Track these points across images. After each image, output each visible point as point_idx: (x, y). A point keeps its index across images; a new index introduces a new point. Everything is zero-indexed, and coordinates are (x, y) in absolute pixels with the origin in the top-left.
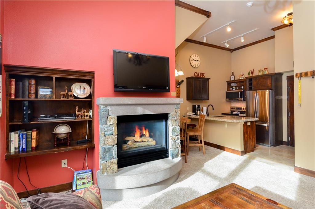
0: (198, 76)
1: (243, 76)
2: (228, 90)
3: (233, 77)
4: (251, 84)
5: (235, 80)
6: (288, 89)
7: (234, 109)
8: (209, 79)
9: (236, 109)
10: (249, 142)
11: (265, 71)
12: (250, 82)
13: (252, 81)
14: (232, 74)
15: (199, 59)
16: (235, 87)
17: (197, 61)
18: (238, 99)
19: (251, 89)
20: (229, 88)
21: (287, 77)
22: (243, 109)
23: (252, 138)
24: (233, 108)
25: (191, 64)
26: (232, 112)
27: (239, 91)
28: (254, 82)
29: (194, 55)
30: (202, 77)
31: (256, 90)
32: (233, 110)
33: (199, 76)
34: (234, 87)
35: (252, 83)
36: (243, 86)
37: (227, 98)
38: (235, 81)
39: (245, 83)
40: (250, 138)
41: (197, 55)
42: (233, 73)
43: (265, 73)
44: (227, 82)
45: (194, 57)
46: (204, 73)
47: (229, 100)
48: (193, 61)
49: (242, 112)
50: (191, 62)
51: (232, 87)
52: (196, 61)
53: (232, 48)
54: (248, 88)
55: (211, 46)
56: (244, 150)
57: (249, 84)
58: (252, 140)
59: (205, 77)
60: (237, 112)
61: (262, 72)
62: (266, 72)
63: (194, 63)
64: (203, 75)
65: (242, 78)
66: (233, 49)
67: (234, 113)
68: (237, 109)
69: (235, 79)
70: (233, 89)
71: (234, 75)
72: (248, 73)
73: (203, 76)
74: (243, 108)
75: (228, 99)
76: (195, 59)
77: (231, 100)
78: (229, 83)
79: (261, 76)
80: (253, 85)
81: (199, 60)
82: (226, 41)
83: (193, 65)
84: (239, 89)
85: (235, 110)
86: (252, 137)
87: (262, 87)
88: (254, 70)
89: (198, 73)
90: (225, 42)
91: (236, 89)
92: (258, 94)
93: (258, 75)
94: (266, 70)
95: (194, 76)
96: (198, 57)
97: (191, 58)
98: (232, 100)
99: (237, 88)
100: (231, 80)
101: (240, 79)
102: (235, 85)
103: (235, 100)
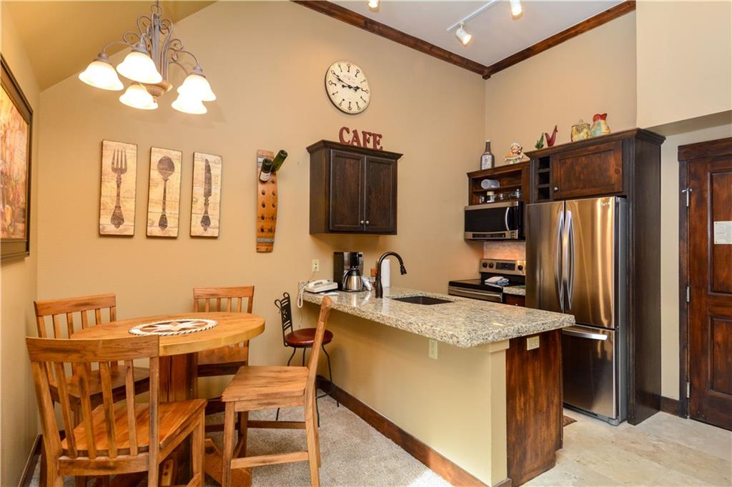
0: (355, 144)
1: (519, 154)
2: (471, 203)
3: (489, 157)
4: (544, 178)
5: (494, 169)
6: (682, 196)
7: (491, 266)
8: (400, 156)
9: (497, 268)
10: (531, 431)
11: (599, 124)
12: (542, 171)
13: (548, 167)
14: (486, 151)
15: (366, 83)
16: (496, 191)
17: (357, 88)
18: (501, 235)
19: (544, 195)
20: (474, 196)
21: (680, 148)
22: (520, 268)
23: (548, 407)
24: (489, 262)
25: (332, 97)
26: (485, 276)
27: (507, 204)
28: (557, 171)
29: (344, 66)
30: (370, 146)
31: (565, 199)
32: (488, 270)
33: (359, 142)
34: (490, 194)
35: (548, 173)
36: (520, 188)
37: (467, 229)
38: (494, 174)
39: (524, 175)
40: (537, 411)
41: (354, 68)
42: (488, 145)
43: (599, 134)
44: (468, 174)
45: (345, 72)
46: (380, 136)
47: (474, 236)
48: (339, 85)
49: (515, 281)
50: (331, 89)
51: (484, 193)
52: (350, 87)
53: (488, 62)
54: (534, 193)
55: (412, 42)
56: (509, 476)
57: (537, 176)
58: (548, 418)
59: (384, 150)
60: (500, 278)
61: (585, 130)
62: (602, 130)
63: (343, 97)
64: (376, 142)
65: (518, 161)
66: (489, 68)
67: (492, 281)
68: (501, 268)
69: (496, 166)
70: (487, 198)
71: (491, 154)
72: (536, 144)
73: (374, 145)
74: (518, 263)
75: (470, 235)
76: (347, 82)
77: (478, 236)
78: (475, 179)
79: (583, 144)
80: (551, 181)
81: (365, 86)
82: (461, 22)
83: (337, 101)
84: (506, 199)
85: (494, 270)
86: (545, 405)
87: (585, 187)
88: (556, 130)
89: (355, 132)
90: (459, 26)
91: (497, 200)
92: (569, 213)
93: (570, 141)
94: (602, 122)
95: (339, 141)
96: (361, 76)
97: (330, 74)
98: (484, 236)
99: (501, 196)
100: (483, 169)
101: (511, 163)
102: (493, 187)
103: (492, 236)
